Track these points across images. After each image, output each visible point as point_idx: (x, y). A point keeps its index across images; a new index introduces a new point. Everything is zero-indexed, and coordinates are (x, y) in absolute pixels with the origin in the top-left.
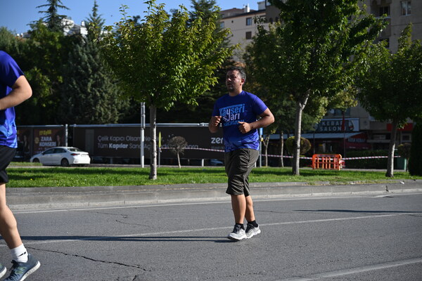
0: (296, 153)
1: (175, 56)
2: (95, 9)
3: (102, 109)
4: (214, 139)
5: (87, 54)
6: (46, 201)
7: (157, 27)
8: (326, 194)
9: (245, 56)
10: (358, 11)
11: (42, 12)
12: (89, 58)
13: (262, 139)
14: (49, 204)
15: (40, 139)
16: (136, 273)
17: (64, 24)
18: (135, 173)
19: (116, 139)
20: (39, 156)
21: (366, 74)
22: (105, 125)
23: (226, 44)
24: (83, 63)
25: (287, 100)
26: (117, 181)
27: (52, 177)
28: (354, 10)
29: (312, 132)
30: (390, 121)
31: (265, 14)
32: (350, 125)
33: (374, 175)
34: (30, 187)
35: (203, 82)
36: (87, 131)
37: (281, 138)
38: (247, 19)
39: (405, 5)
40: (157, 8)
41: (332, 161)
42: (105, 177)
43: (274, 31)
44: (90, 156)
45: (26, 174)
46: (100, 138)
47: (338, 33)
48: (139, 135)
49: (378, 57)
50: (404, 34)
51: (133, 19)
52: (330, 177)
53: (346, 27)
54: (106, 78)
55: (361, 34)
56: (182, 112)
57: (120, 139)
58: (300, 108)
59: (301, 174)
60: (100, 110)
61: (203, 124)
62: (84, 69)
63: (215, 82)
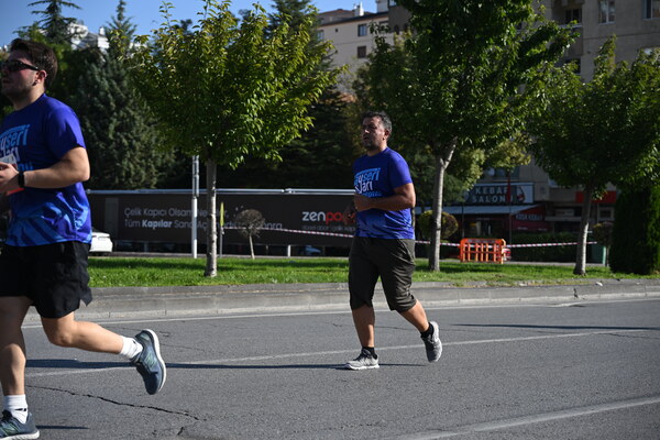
0: (435, 236)
1: (246, 83)
2: (120, 9)
3: (132, 166)
4: (307, 214)
5: (107, 79)
7: (218, 38)
8: (481, 301)
9: (356, 85)
10: (533, 16)
11: (37, 12)
12: (111, 86)
16: (183, 422)
17: (73, 31)
18: (183, 266)
19: (153, 213)
21: (544, 113)
22: (136, 192)
23: (327, 65)
24: (102, 93)
25: (422, 154)
26: (154, 279)
28: (525, 14)
29: (461, 204)
30: (581, 188)
31: (387, 19)
32: (519, 193)
33: (556, 271)
35: (290, 125)
36: (108, 200)
38: (359, 26)
39: (605, 8)
40: (219, 8)
41: (491, 250)
42: (136, 272)
43: (402, 45)
44: (112, 239)
46: (128, 212)
47: (501, 50)
48: (190, 207)
49: (563, 88)
50: (604, 52)
51: (180, 25)
52: (487, 275)
53: (513, 40)
54: (138, 118)
55: (536, 51)
56: (256, 171)
57: (159, 213)
58: (441, 166)
59: (442, 269)
60: (128, 167)
61: (290, 191)
62: (103, 104)
63: (309, 125)
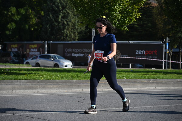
3: (68, 32)
4: (138, 51)
6: (35, 88)
13: (168, 52)
14: (37, 90)
15: (30, 50)
19: (76, 51)
20: (29, 61)
22: (70, 42)
24: (56, 3)
26: (78, 77)
27: (38, 74)
34: (26, 80)
35: (131, 16)
36: (59, 46)
37: (180, 51)
42: (71, 74)
45: (22, 72)
46: (67, 50)
54: (70, 13)
57: (79, 50)
60: (67, 32)
61: (131, 42)
62: (57, 7)
63: (139, 17)
